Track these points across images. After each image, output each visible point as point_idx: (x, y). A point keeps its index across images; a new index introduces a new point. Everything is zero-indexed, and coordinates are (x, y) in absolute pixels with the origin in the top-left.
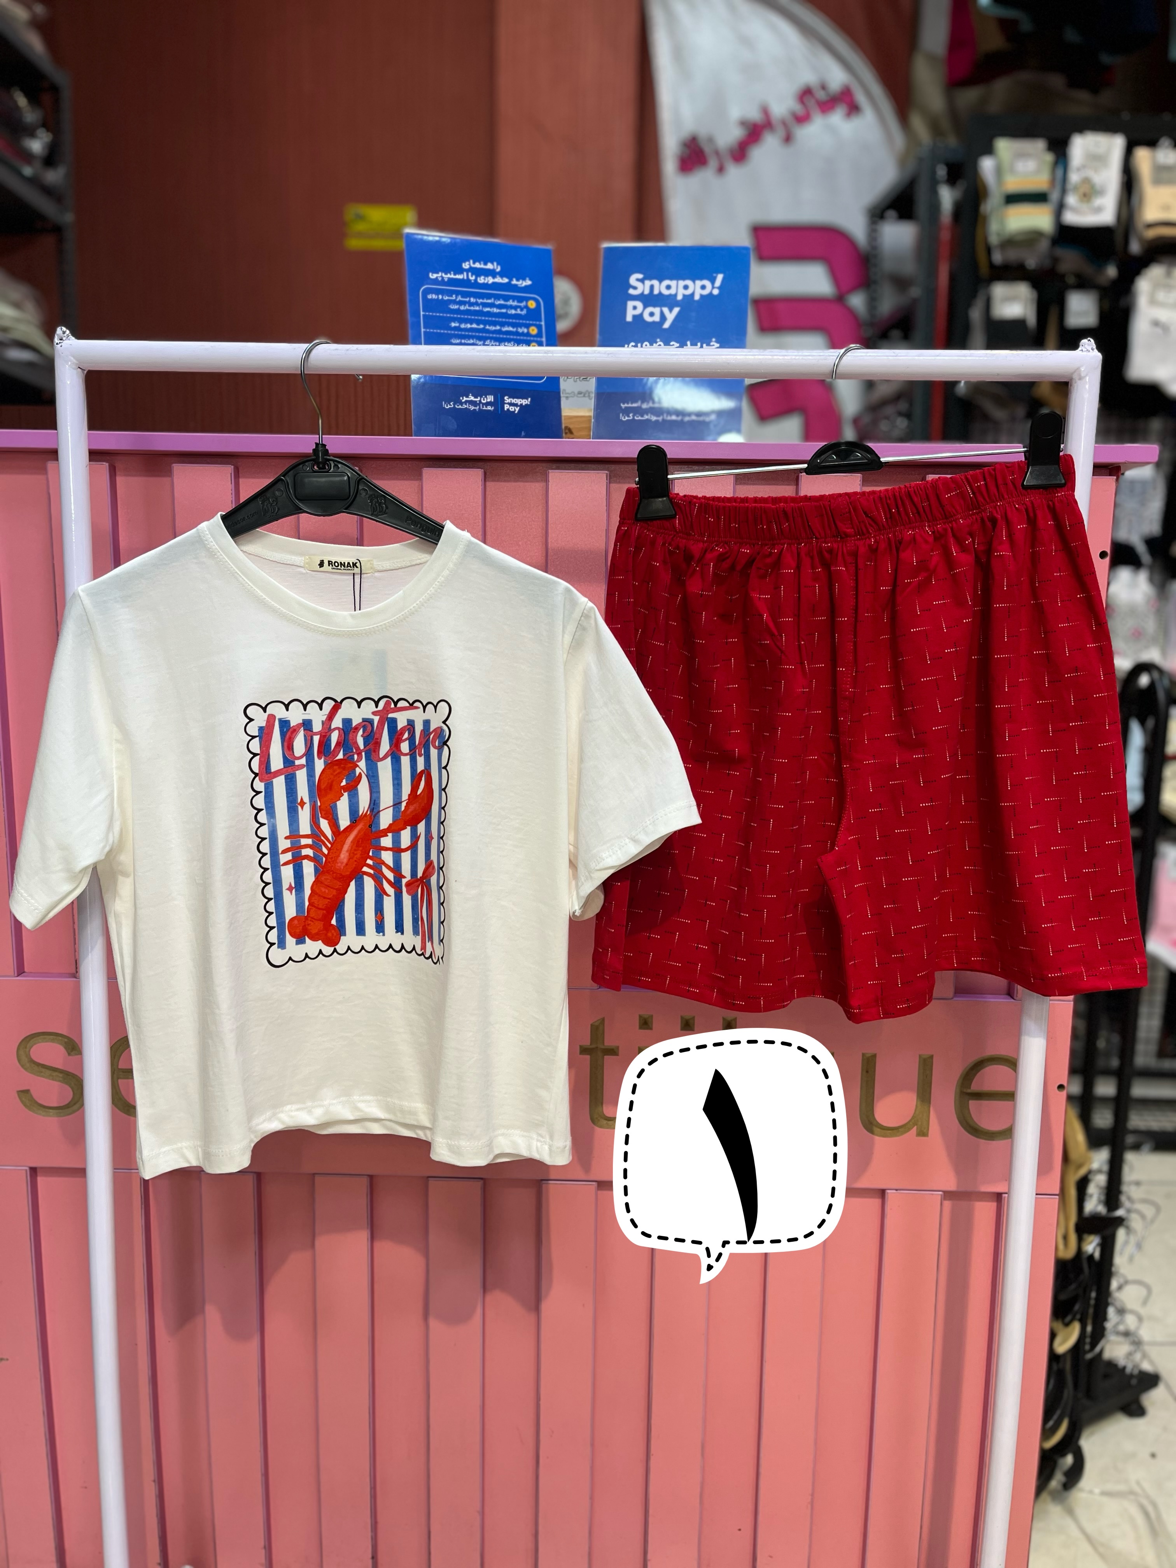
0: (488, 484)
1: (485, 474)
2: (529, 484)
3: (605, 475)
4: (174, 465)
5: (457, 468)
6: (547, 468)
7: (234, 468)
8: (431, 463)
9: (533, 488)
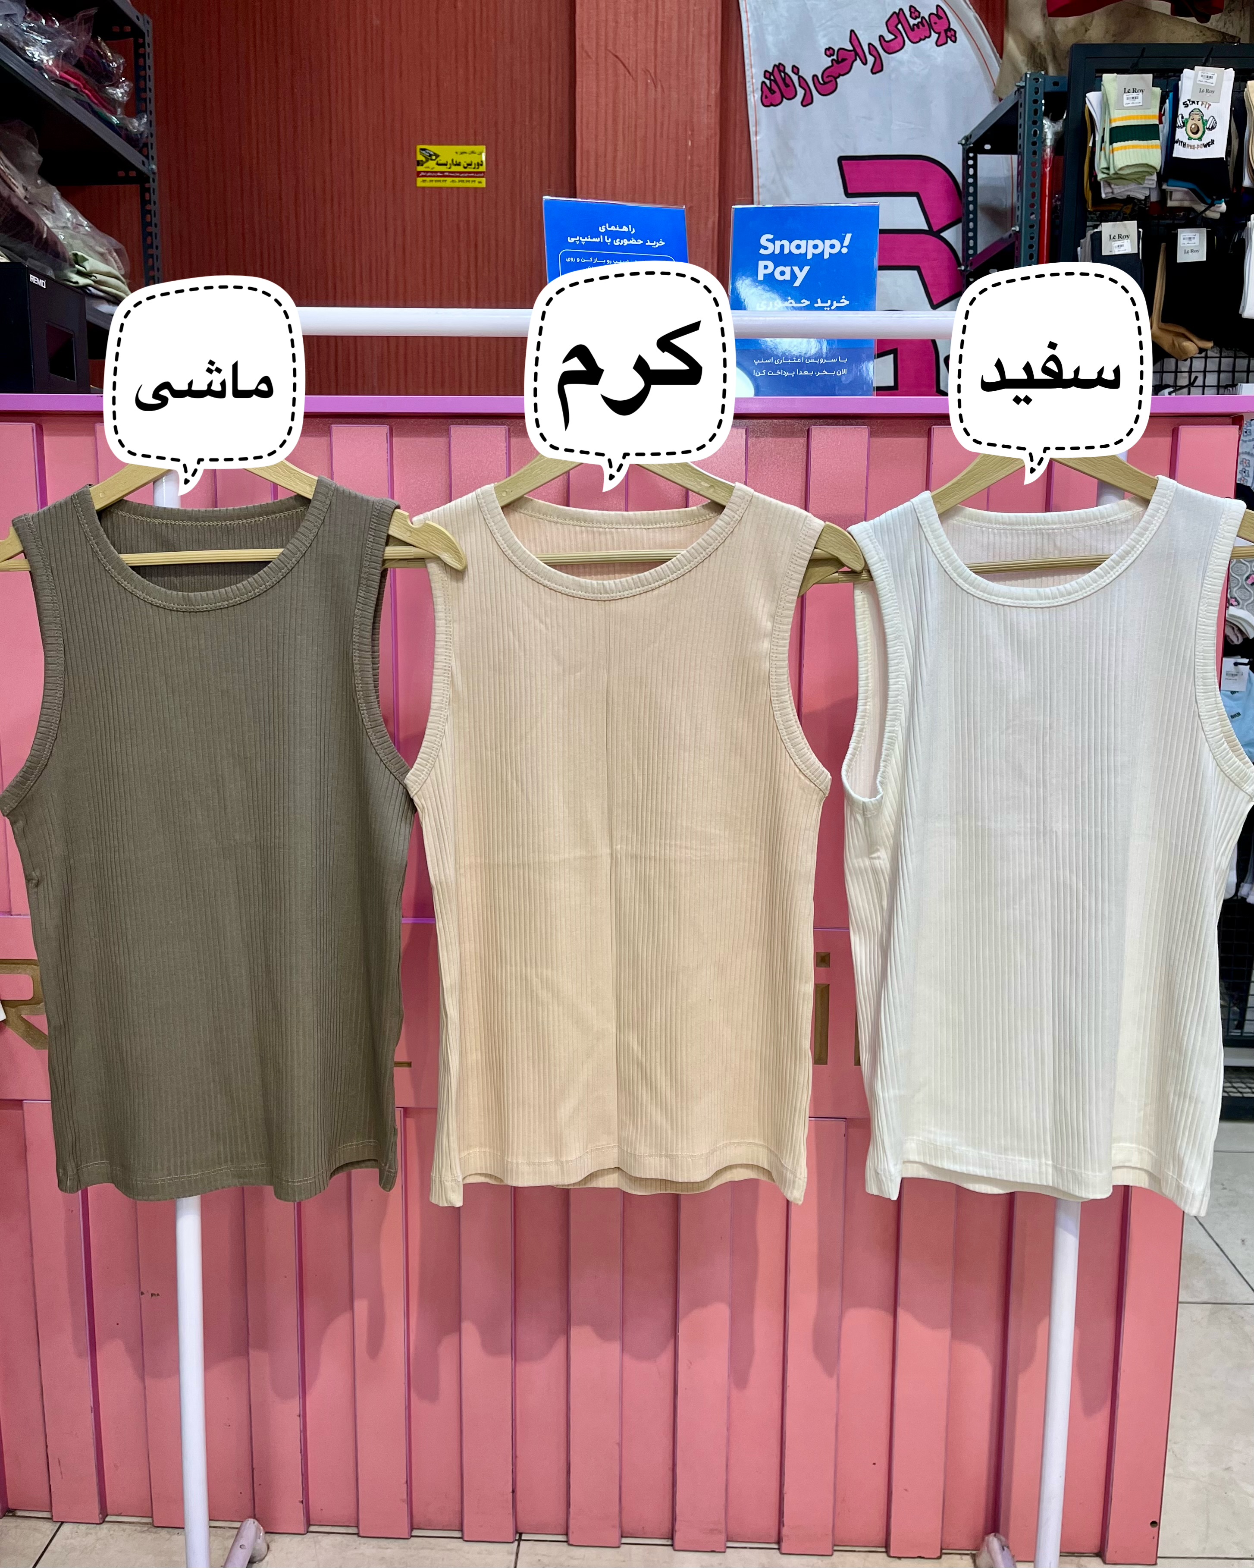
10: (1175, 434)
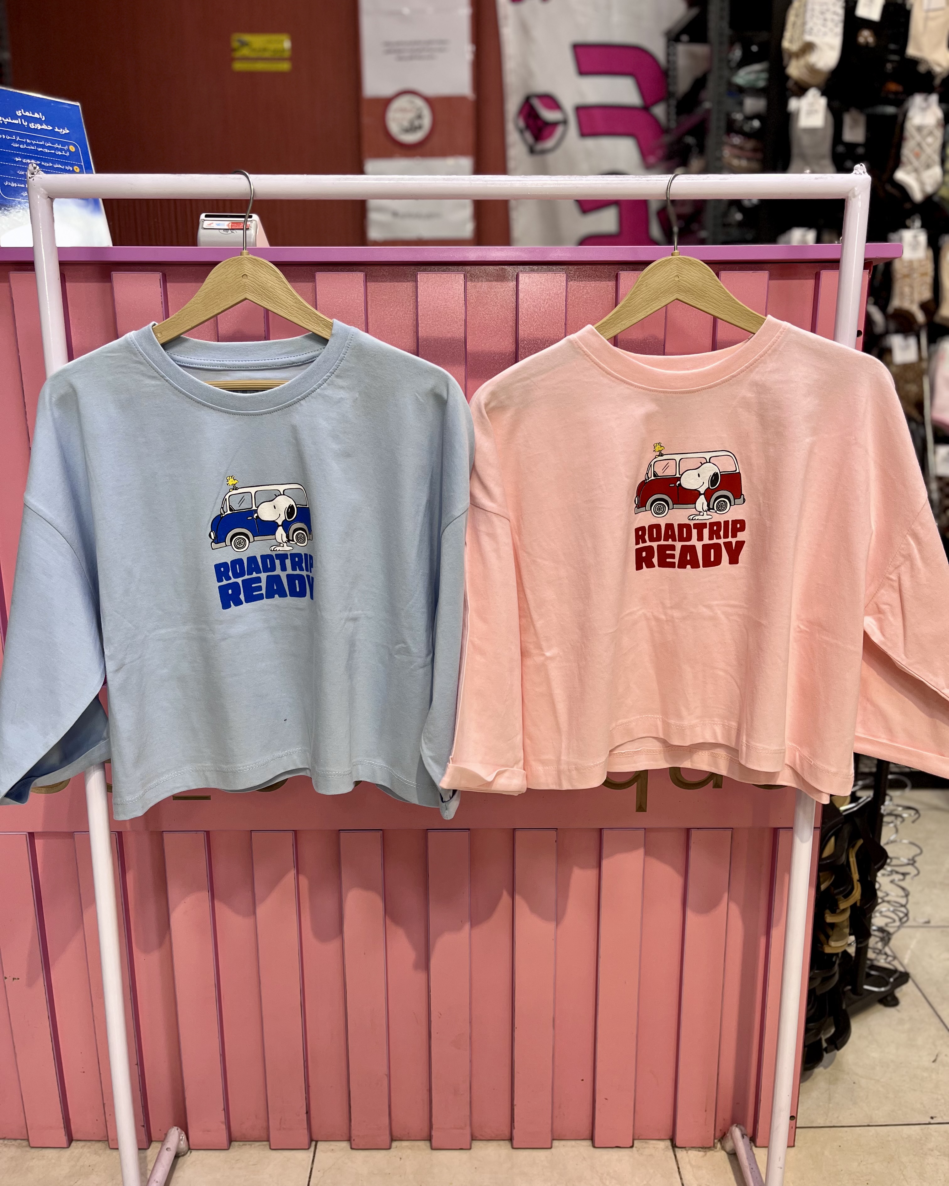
0: (368, 284)
1: (366, 276)
2: (402, 283)
3: (462, 276)
4: (113, 272)
5: (343, 271)
6: (415, 270)
7: (162, 275)
8: (322, 267)
9: (406, 287)
10: (817, 277)
